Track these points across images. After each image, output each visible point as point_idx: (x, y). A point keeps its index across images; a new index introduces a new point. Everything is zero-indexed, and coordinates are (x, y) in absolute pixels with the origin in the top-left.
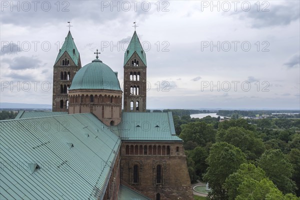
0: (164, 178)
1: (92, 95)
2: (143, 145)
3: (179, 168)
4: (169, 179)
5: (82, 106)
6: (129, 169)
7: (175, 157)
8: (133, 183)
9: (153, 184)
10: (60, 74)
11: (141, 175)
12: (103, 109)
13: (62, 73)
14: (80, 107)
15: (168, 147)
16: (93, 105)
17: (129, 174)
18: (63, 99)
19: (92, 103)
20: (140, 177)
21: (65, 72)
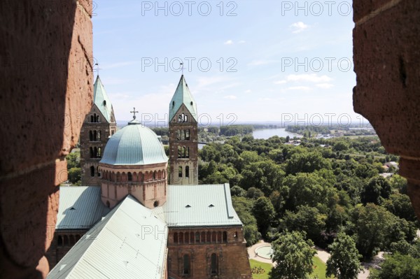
0: (219, 267)
1: (129, 173)
2: (195, 232)
3: (237, 256)
4: (226, 269)
5: (118, 187)
6: (179, 259)
7: (233, 243)
8: (183, 274)
9: (207, 275)
10: (88, 134)
11: (193, 265)
12: (144, 190)
13: (91, 132)
14: (116, 188)
15: (225, 233)
16: (132, 184)
17: (178, 266)
18: (94, 165)
19: (130, 183)
20: (191, 268)
21: (95, 131)
